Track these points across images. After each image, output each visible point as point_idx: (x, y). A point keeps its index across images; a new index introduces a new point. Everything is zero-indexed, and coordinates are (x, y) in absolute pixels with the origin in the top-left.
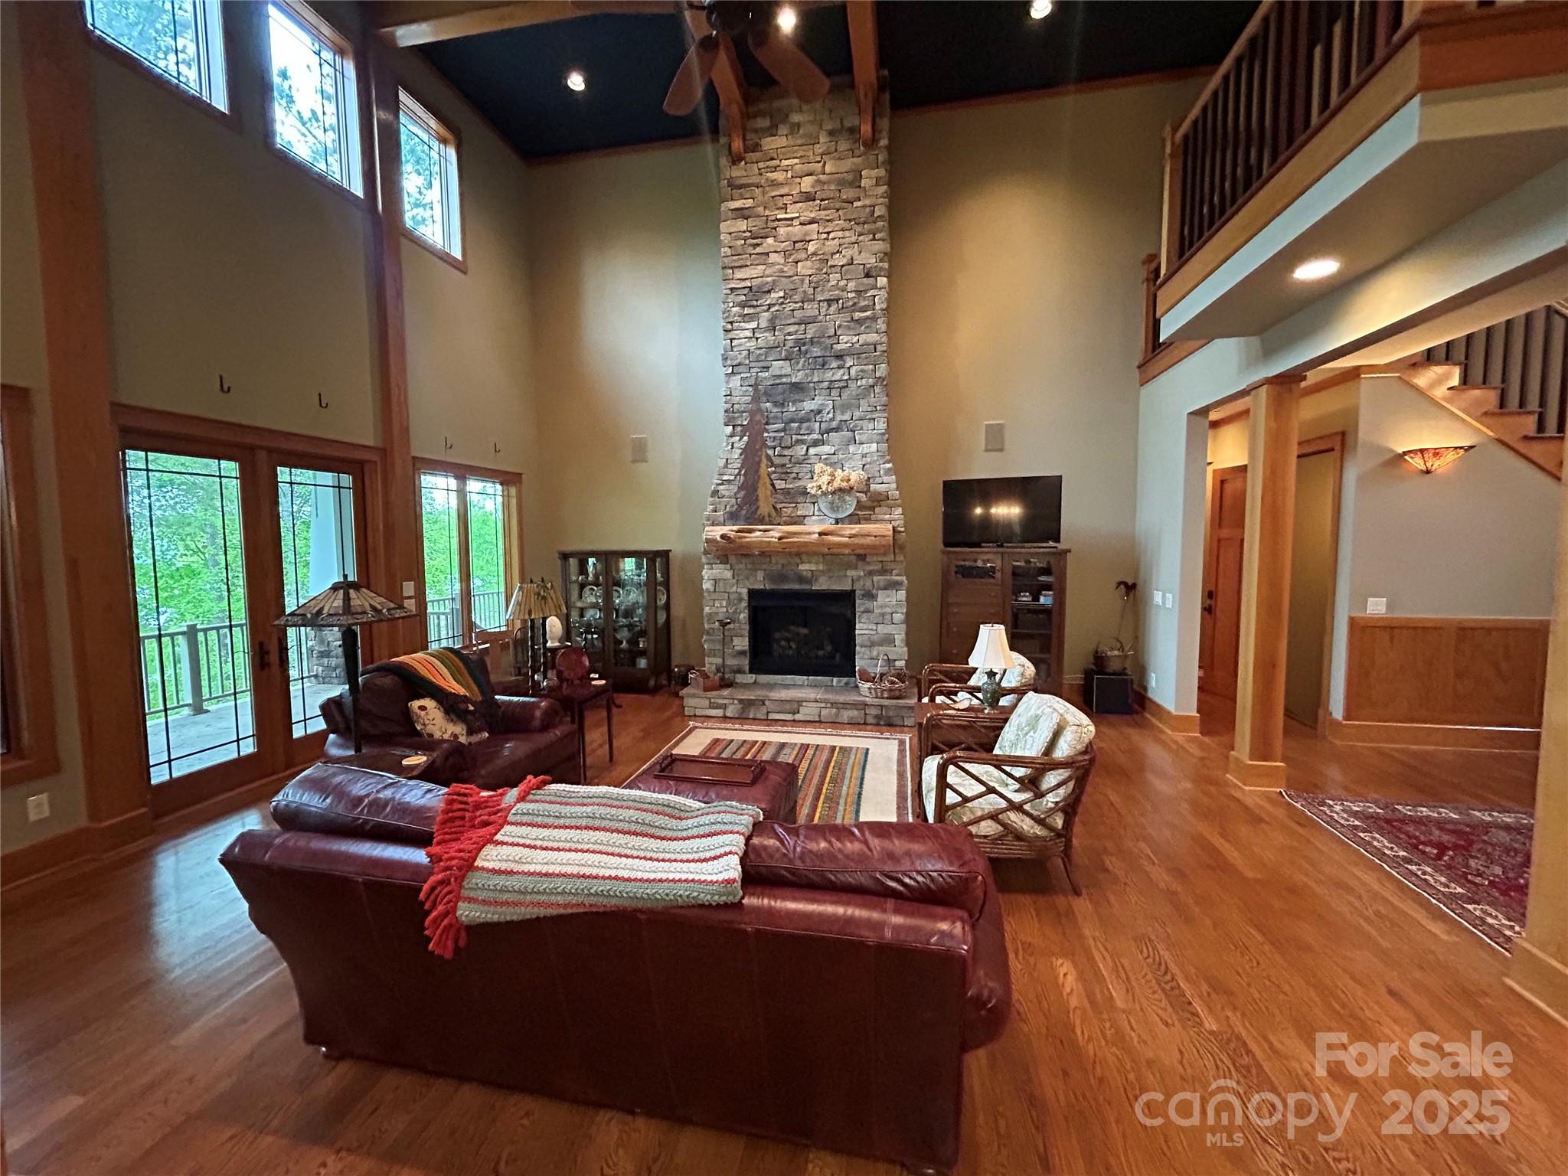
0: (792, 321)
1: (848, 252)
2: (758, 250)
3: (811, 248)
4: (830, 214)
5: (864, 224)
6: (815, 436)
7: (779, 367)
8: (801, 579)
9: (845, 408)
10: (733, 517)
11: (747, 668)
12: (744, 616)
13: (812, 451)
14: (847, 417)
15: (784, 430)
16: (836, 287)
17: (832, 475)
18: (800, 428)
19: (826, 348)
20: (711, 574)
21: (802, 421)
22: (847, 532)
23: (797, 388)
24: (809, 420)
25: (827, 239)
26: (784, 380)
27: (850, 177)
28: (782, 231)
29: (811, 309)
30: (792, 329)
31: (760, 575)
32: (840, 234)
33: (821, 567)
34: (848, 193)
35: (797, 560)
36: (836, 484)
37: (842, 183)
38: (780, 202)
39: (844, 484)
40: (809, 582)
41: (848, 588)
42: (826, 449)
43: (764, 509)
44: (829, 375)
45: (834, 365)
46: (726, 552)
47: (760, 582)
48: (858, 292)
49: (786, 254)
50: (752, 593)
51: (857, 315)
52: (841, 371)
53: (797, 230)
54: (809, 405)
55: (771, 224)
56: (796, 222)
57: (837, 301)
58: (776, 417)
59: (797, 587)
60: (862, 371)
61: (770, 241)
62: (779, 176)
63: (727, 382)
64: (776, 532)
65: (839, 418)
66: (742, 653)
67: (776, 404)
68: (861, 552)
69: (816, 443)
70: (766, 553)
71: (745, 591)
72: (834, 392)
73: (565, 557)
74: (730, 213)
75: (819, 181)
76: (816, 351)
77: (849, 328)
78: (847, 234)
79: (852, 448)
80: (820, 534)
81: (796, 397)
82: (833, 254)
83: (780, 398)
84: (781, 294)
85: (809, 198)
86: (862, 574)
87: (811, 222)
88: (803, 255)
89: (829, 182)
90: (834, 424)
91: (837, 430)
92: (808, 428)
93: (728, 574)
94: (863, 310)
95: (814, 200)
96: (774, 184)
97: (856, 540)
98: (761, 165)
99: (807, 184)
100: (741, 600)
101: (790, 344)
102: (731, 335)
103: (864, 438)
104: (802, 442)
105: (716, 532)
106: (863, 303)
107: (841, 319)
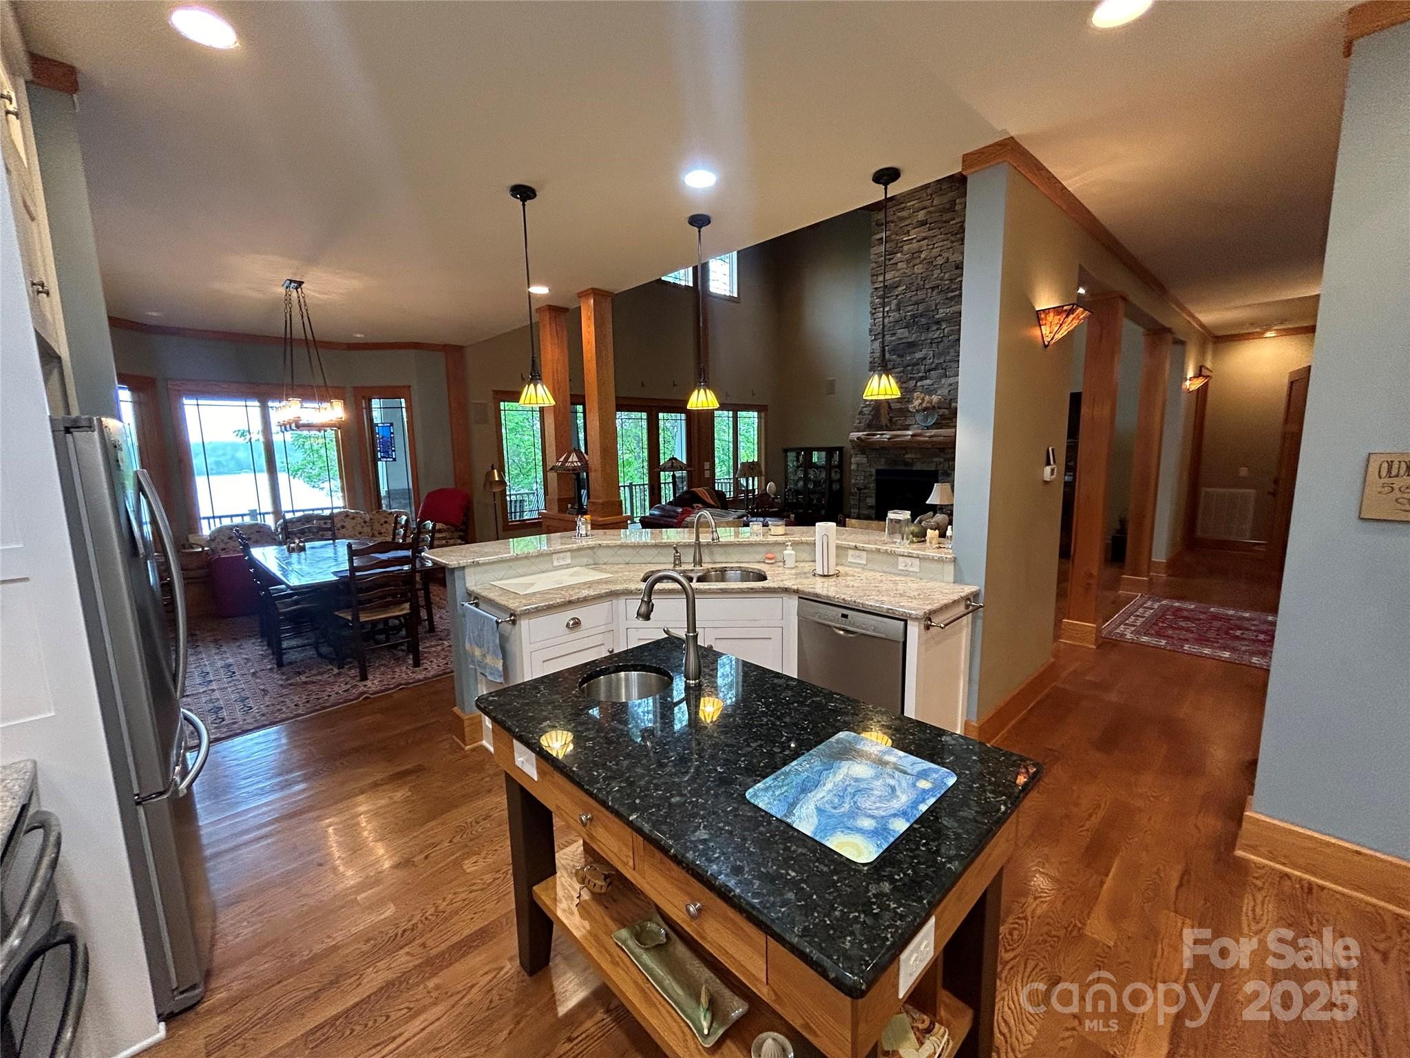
0: (911, 303)
1: (945, 255)
2: (892, 262)
3: (923, 256)
4: (936, 232)
10: (869, 426)
12: (873, 485)
13: (919, 384)
14: (941, 361)
15: (903, 372)
17: (923, 400)
18: (912, 370)
20: (856, 460)
21: (914, 365)
24: (918, 364)
25: (933, 248)
26: (904, 341)
28: (906, 248)
29: (921, 295)
31: (883, 460)
33: (918, 456)
35: (904, 452)
36: (924, 405)
38: (906, 229)
39: (929, 405)
40: (912, 464)
41: (934, 469)
43: (884, 421)
44: (930, 335)
45: (934, 328)
47: (882, 465)
48: (951, 280)
49: (908, 261)
50: (878, 471)
51: (951, 294)
52: (938, 332)
53: (915, 245)
54: (918, 355)
55: (900, 245)
56: (915, 241)
57: (938, 287)
58: (899, 364)
59: (903, 468)
60: (952, 330)
61: (899, 255)
62: (904, 214)
63: (872, 345)
64: (888, 435)
65: (936, 361)
66: (871, 507)
67: (899, 356)
68: (942, 446)
69: (921, 379)
70: (881, 449)
71: (873, 471)
72: (934, 345)
73: (786, 451)
75: (930, 212)
76: (923, 321)
77: (944, 303)
80: (912, 436)
81: (911, 350)
82: (936, 258)
85: (923, 223)
86: (942, 460)
87: (924, 239)
88: (918, 261)
89: (935, 212)
90: (934, 365)
91: (934, 369)
92: (917, 369)
93: (865, 460)
95: (927, 224)
96: (902, 219)
97: (934, 439)
98: (894, 209)
99: (921, 215)
100: (872, 475)
101: (908, 318)
102: (875, 316)
104: (911, 378)
107: (939, 299)
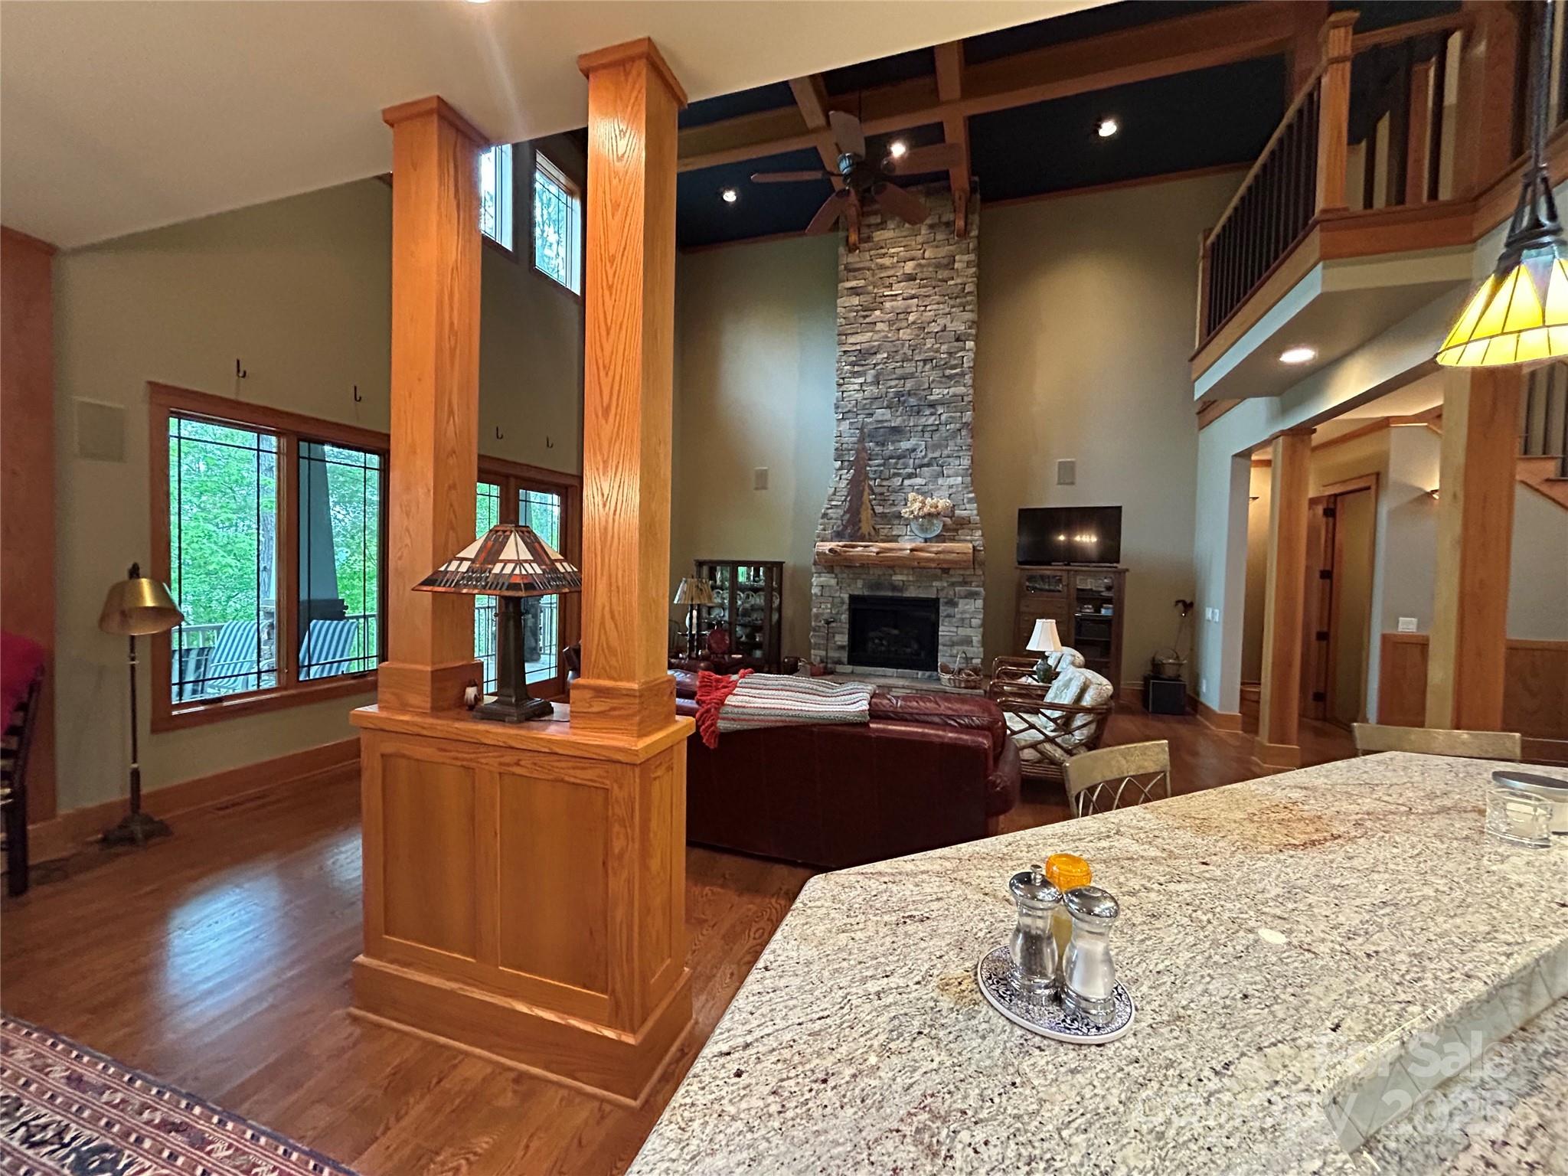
0: (894, 376)
1: (941, 321)
2: (868, 320)
3: (911, 318)
4: (929, 291)
5: (956, 298)
6: (910, 470)
7: (882, 414)
8: (894, 588)
9: (935, 447)
10: (838, 535)
11: (845, 660)
12: (845, 617)
13: (907, 482)
14: (937, 454)
15: (883, 465)
16: (930, 349)
17: (923, 503)
18: (897, 463)
19: (920, 399)
20: (818, 581)
21: (899, 458)
22: (935, 549)
23: (896, 431)
24: (905, 457)
25: (925, 311)
26: (885, 424)
27: (945, 261)
28: (888, 305)
29: (909, 367)
30: (893, 383)
31: (860, 583)
32: (935, 307)
33: (911, 578)
34: (943, 274)
35: (891, 572)
36: (926, 510)
37: (938, 266)
38: (887, 282)
39: (933, 510)
40: (901, 590)
41: (934, 597)
42: (918, 481)
43: (866, 528)
44: (923, 420)
45: (927, 412)
46: (832, 563)
47: (859, 588)
48: (950, 354)
49: (890, 323)
50: (852, 598)
51: (948, 372)
53: (900, 304)
54: (905, 445)
55: (878, 300)
56: (900, 298)
57: (932, 360)
58: (877, 455)
59: (890, 594)
60: (951, 417)
61: (878, 313)
62: (887, 261)
63: (838, 426)
64: (874, 548)
65: (930, 455)
66: (842, 647)
67: (877, 444)
68: (945, 566)
69: (910, 476)
70: (863, 566)
71: (846, 596)
72: (927, 435)
73: (700, 564)
74: (845, 292)
75: (920, 265)
76: (913, 401)
77: (941, 382)
78: (941, 306)
79: (940, 481)
80: (912, 550)
81: (894, 438)
82: (929, 323)
83: (880, 439)
84: (885, 355)
85: (911, 278)
86: (945, 584)
87: (913, 297)
88: (904, 324)
89: (929, 265)
90: (926, 460)
91: (928, 465)
92: (904, 464)
93: (833, 582)
94: (954, 367)
95: (915, 279)
96: (882, 267)
97: (942, 556)
98: (872, 253)
99: (909, 267)
100: (843, 603)
101: (891, 395)
102: (844, 388)
103: (951, 472)
104: (899, 475)
105: (826, 546)
106: (954, 362)
107: (934, 375)
